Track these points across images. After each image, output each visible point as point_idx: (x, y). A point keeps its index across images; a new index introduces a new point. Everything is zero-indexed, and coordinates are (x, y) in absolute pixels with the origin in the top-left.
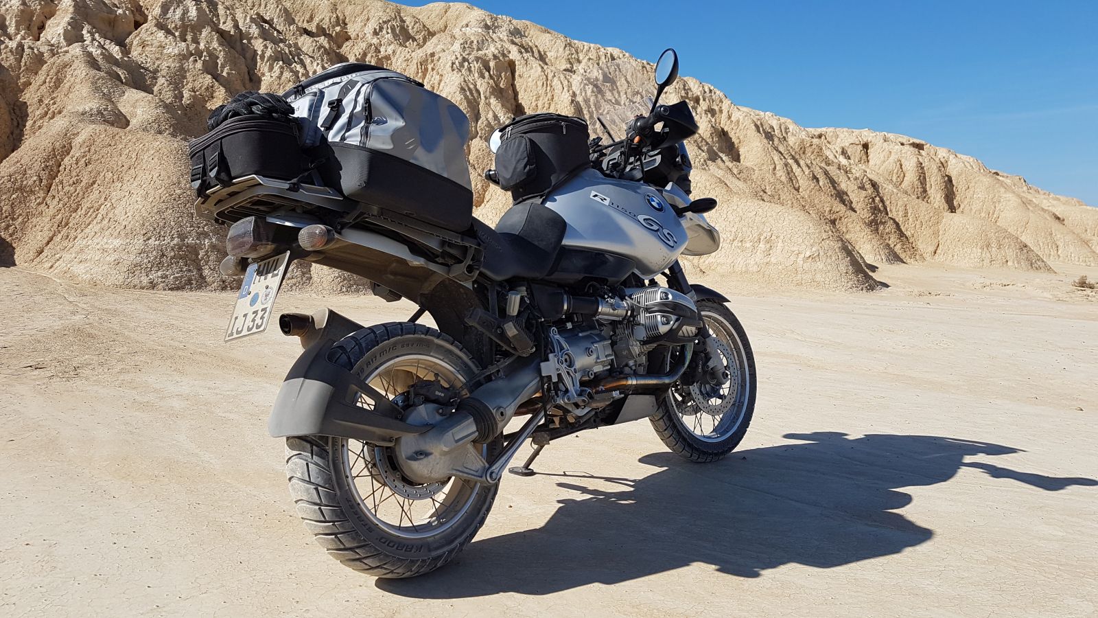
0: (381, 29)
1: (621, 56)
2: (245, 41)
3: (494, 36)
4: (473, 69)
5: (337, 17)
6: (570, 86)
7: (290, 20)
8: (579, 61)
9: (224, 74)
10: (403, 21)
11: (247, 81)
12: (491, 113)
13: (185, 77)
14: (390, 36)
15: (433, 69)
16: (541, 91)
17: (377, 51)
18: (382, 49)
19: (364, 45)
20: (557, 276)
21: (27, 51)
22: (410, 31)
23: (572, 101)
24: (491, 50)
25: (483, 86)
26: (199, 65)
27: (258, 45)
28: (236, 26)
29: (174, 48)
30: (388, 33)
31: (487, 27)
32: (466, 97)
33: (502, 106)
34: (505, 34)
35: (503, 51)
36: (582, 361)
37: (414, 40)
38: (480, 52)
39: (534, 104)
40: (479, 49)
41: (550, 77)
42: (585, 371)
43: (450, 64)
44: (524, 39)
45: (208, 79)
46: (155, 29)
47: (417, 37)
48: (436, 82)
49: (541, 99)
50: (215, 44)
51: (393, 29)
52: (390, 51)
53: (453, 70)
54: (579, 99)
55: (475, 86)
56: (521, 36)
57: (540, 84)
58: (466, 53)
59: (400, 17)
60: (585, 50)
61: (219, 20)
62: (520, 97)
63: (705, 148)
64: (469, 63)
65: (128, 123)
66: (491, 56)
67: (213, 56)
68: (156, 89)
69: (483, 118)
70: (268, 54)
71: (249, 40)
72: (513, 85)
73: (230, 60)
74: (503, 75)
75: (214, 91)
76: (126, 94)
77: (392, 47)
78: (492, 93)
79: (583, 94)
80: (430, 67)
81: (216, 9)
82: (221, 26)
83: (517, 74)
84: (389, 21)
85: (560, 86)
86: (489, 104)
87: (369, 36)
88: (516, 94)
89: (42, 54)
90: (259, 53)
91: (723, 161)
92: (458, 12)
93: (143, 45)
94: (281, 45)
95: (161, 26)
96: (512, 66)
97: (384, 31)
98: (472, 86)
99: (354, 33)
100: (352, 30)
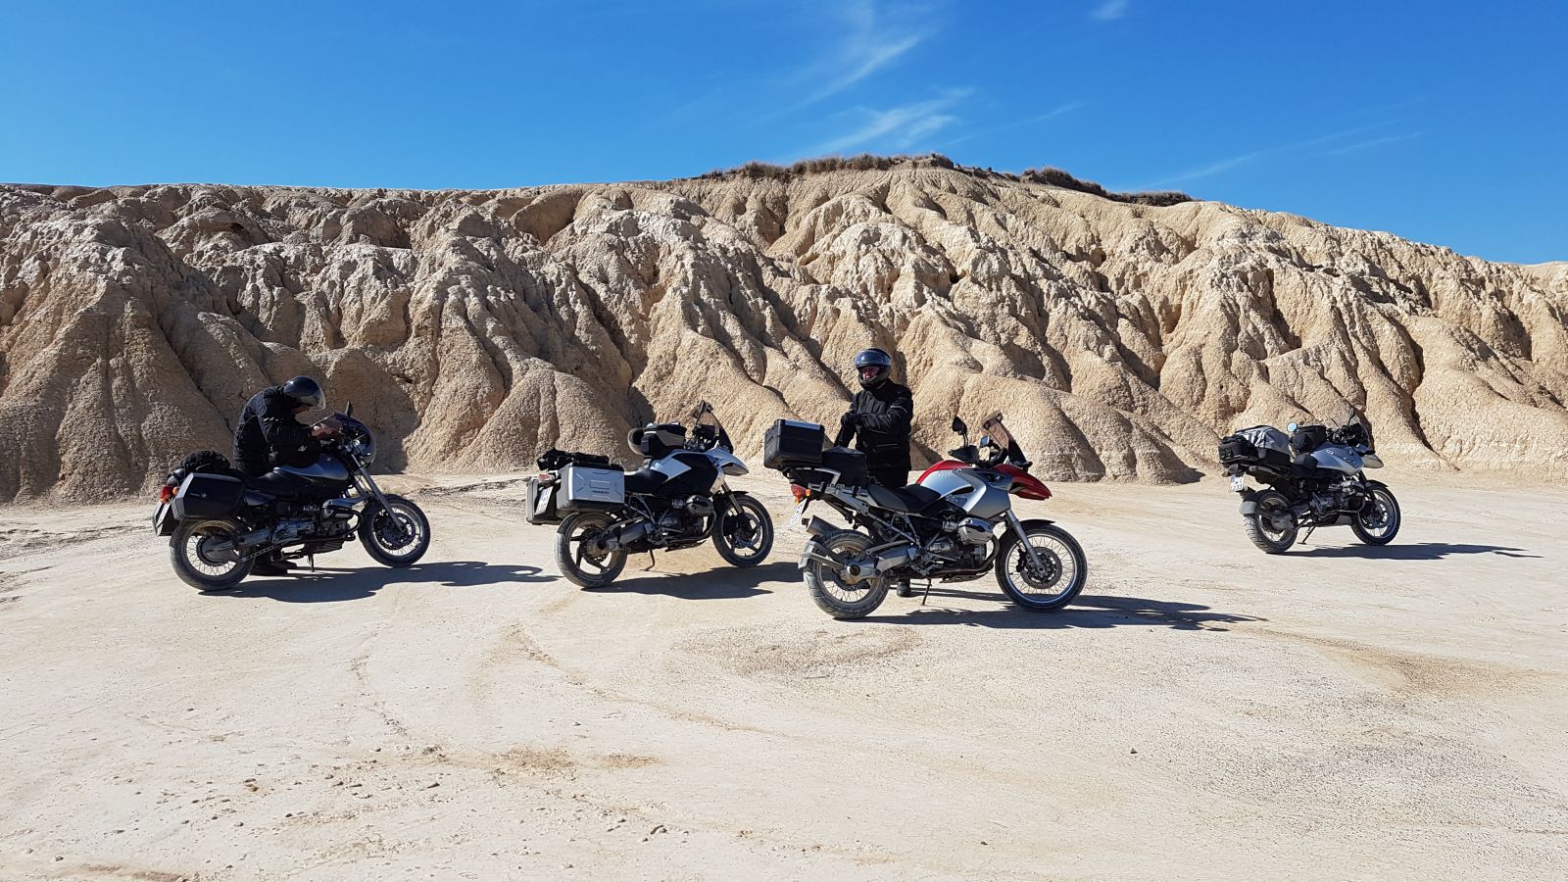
0: (1137, 246)
1: (1390, 240)
2: (1033, 283)
3: (1250, 244)
4: (1231, 284)
5: (1092, 235)
6: (1330, 292)
7: (1055, 249)
8: (1341, 254)
9: (1023, 314)
10: (1156, 234)
11: (1037, 316)
12: (1250, 325)
13: (995, 321)
14: (1146, 252)
15: (1192, 286)
16: (1301, 298)
17: (1135, 269)
18: (1140, 266)
19: (1123, 265)
20: (1315, 477)
21: (896, 314)
22: (1164, 243)
23: (1333, 307)
24: (1248, 263)
25: (1242, 299)
26: (1006, 310)
27: (1043, 284)
28: (1025, 270)
29: (987, 298)
30: (1144, 249)
31: (1243, 236)
32: (1227, 313)
33: (1262, 317)
34: (1261, 240)
35: (1261, 261)
36: (1323, 503)
37: (1168, 252)
38: (1238, 265)
39: (1293, 311)
40: (1237, 263)
41: (1309, 284)
42: (1324, 506)
43: (1209, 281)
44: (1282, 242)
45: (1013, 321)
46: (971, 284)
47: (1170, 248)
48: (1196, 298)
49: (1300, 305)
50: (1013, 290)
51: (1148, 244)
52: (1147, 268)
53: (1212, 287)
54: (1340, 305)
55: (1235, 300)
56: (1279, 239)
57: (1299, 291)
58: (1225, 268)
59: (1154, 230)
60: (1348, 238)
61: (1010, 266)
62: (1278, 303)
63: (1476, 347)
64: (1228, 278)
65: (982, 368)
66: (1249, 268)
67: (1013, 300)
68: (981, 334)
69: (1243, 330)
70: (1052, 293)
71: (1035, 280)
72: (1271, 293)
73: (1026, 302)
74: (1261, 284)
75: (1018, 330)
76: (974, 345)
77: (1149, 264)
78: (1251, 307)
79: (1345, 300)
80: (1189, 283)
81: (1007, 256)
82: (1013, 272)
83: (1275, 282)
84: (1144, 237)
85: (1320, 293)
86: (1248, 317)
87: (1126, 254)
88: (1274, 301)
89: (904, 314)
90: (1045, 291)
91: (1497, 358)
92: (1209, 215)
93: (963, 297)
94: (1060, 281)
95: (974, 281)
96: (1270, 274)
97: (1140, 248)
98: (1231, 302)
99: (1109, 249)
100: (1106, 247)
